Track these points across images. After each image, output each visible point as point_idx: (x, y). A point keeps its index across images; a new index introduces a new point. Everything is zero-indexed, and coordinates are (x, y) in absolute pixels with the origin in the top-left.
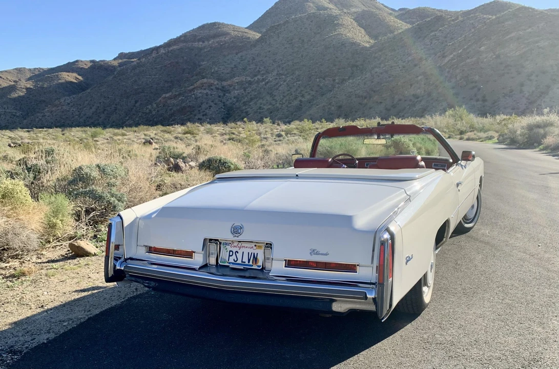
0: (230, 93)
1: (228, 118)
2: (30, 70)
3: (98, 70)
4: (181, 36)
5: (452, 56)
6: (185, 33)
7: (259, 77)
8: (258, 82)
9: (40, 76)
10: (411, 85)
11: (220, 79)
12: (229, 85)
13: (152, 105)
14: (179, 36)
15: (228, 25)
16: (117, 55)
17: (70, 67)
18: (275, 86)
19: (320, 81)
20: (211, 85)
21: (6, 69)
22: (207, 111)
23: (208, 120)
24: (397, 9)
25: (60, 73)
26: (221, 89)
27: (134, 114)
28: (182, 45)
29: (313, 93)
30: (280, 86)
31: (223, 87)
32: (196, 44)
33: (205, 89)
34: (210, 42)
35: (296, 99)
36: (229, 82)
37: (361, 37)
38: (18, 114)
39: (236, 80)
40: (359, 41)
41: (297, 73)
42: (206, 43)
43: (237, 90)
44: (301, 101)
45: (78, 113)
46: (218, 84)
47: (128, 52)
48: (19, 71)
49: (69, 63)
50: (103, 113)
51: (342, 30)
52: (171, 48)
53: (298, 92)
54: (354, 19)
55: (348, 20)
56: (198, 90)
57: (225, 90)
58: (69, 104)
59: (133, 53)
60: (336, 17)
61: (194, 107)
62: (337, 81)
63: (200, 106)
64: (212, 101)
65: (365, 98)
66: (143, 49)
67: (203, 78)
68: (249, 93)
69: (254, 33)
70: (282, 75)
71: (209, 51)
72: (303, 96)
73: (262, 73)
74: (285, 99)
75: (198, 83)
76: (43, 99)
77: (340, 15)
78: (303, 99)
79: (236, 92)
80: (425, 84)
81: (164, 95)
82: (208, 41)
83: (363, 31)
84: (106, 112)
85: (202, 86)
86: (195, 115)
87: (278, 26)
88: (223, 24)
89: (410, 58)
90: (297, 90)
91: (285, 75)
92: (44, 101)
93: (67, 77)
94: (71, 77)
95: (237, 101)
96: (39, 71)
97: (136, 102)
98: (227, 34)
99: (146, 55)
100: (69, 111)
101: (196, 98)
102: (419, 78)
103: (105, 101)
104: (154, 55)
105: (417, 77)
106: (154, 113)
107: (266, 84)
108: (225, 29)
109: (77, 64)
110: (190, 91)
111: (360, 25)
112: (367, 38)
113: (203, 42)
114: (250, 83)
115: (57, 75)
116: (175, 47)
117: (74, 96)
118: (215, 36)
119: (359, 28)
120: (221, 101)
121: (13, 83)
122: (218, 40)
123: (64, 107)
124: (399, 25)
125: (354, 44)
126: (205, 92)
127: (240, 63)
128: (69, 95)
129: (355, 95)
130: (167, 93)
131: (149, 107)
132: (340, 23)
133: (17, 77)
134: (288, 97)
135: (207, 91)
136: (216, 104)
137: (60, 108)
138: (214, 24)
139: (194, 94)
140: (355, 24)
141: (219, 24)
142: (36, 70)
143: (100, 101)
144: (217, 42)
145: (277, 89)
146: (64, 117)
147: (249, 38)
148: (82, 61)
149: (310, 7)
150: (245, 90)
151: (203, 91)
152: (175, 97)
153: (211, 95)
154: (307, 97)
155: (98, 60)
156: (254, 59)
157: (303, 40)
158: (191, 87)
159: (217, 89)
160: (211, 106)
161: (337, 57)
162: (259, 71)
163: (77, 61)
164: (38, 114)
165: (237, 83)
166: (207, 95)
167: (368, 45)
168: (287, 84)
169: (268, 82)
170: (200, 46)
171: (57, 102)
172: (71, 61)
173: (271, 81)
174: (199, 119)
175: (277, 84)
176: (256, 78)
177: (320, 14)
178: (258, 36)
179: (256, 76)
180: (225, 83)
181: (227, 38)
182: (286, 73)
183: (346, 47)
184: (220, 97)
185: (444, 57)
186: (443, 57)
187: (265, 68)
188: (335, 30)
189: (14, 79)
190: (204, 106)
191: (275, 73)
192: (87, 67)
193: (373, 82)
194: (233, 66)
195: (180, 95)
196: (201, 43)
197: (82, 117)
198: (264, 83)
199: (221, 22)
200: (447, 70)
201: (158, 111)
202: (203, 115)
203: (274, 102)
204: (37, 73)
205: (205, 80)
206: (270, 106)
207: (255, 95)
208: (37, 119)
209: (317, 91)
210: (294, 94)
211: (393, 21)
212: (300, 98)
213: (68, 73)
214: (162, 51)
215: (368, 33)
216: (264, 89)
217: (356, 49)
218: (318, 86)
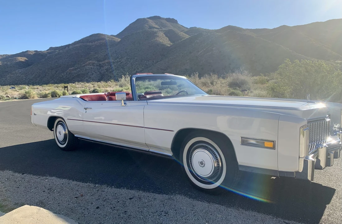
0: (103, 67)
1: (101, 79)
2: (1, 55)
3: (38, 56)
4: (81, 40)
5: (201, 51)
6: (83, 38)
7: (118, 60)
8: (117, 62)
9: (7, 58)
11: (99, 61)
12: (103, 64)
13: (64, 73)
14: (80, 39)
15: (105, 35)
16: (49, 48)
17: (22, 54)
18: (125, 64)
19: (146, 62)
20: (93, 64)
22: (91, 76)
24: (189, 28)
25: (17, 57)
27: (54, 78)
28: (81, 44)
29: (143, 68)
30: (128, 64)
31: (100, 65)
32: (88, 44)
33: (91, 66)
34: (95, 43)
36: (103, 62)
37: (165, 41)
39: (106, 61)
40: (165, 44)
41: (136, 58)
42: (93, 43)
43: (107, 66)
45: (25, 78)
46: (97, 63)
47: (54, 47)
50: (39, 77)
51: (158, 39)
52: (76, 46)
53: (136, 67)
54: (164, 33)
55: (161, 34)
56: (87, 66)
57: (100, 66)
58: (20, 73)
59: (57, 47)
60: (156, 33)
61: (84, 74)
62: (154, 62)
63: (88, 74)
64: (94, 71)
65: (165, 70)
66: (63, 45)
68: (112, 68)
69: (118, 39)
71: (95, 47)
72: (138, 69)
73: (119, 58)
74: (129, 70)
75: (87, 63)
76: (7, 70)
77: (158, 31)
78: (138, 70)
79: (106, 67)
81: (70, 69)
83: (168, 39)
84: (40, 77)
85: (89, 64)
86: (85, 78)
87: (128, 36)
88: (102, 34)
89: (185, 52)
90: (135, 66)
91: (130, 59)
92: (7, 72)
93: (21, 59)
94: (22, 59)
95: (107, 71)
96: (6, 56)
97: (56, 72)
98: (104, 39)
99: (62, 49)
100: (20, 76)
101: (86, 70)
103: (40, 71)
104: (67, 49)
106: (64, 77)
108: (103, 37)
109: (27, 52)
110: (83, 66)
111: (167, 36)
112: (169, 42)
113: (92, 43)
114: (113, 63)
115: (15, 58)
116: (78, 45)
117: (23, 69)
118: (98, 40)
119: (166, 37)
120: (99, 71)
122: (99, 42)
123: (18, 75)
124: (185, 36)
125: (163, 45)
126: (91, 67)
128: (21, 69)
129: (161, 69)
130: (71, 68)
131: (63, 74)
132: (157, 35)
134: (131, 69)
135: (92, 67)
136: (96, 73)
137: (15, 75)
138: (98, 34)
139: (85, 68)
140: (164, 35)
141: (100, 34)
142: (4, 55)
143: (37, 71)
144: (99, 43)
145: (126, 66)
146: (17, 80)
147: (115, 41)
148: (30, 51)
149: (146, 26)
150: (111, 66)
151: (89, 66)
152: (76, 69)
153: (94, 68)
154: (140, 69)
155: (38, 51)
156: (116, 51)
157: (140, 43)
158: (84, 65)
159: (97, 65)
160: (93, 74)
161: (155, 51)
162: (118, 57)
163: (27, 51)
164: (3, 78)
165: (107, 62)
166: (91, 69)
167: (169, 46)
168: (131, 63)
169: (122, 63)
170: (90, 45)
171: (14, 72)
172: (24, 51)
173: (124, 62)
174: (86, 80)
175: (126, 63)
176: (116, 60)
177: (148, 31)
178: (119, 40)
179: (116, 59)
180: (101, 63)
181: (104, 41)
183: (159, 46)
184: (98, 69)
187: (121, 55)
188: (155, 39)
190: (89, 74)
191: (125, 58)
192: (32, 54)
193: (168, 63)
194: (105, 55)
195: (78, 68)
196: (91, 43)
197: (27, 80)
198: (120, 63)
199: (101, 33)
200: (199, 58)
201: (66, 76)
202: (89, 78)
205: (91, 61)
207: (116, 68)
208: (2, 81)
209: (145, 67)
210: (134, 68)
211: (182, 34)
213: (21, 57)
214: (71, 47)
215: (170, 40)
216: (120, 65)
217: (164, 48)
218: (146, 64)
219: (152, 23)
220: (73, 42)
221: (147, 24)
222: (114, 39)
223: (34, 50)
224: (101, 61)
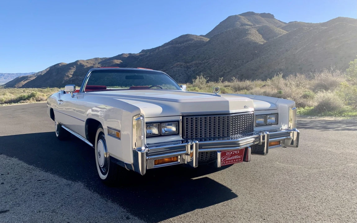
0: (190, 69)
2: (101, 59)
3: (131, 58)
4: (170, 42)
5: (300, 49)
6: (172, 40)
8: (204, 63)
9: (106, 61)
10: (279, 64)
11: (185, 62)
14: (169, 41)
15: (193, 35)
16: (141, 51)
17: (118, 57)
19: (235, 62)
20: (181, 65)
21: (90, 59)
22: (178, 78)
24: (287, 23)
25: (114, 60)
26: (186, 67)
28: (170, 46)
29: (231, 68)
30: (215, 65)
31: (187, 66)
32: (177, 45)
34: (184, 44)
35: (222, 71)
36: (191, 64)
37: (259, 39)
38: (93, 79)
39: (194, 62)
40: (257, 42)
41: (224, 58)
42: (182, 44)
43: (194, 67)
44: (224, 72)
46: (185, 65)
47: (146, 49)
48: (96, 59)
49: (119, 55)
51: (249, 36)
52: (165, 47)
54: (257, 30)
55: (254, 31)
56: (174, 68)
57: (188, 68)
59: (148, 50)
60: (248, 30)
62: (244, 62)
63: (175, 76)
64: (181, 73)
65: (256, 70)
66: (154, 48)
67: (178, 62)
68: (199, 69)
69: (206, 39)
70: (217, 59)
71: (183, 48)
72: (226, 70)
73: (207, 59)
75: (175, 65)
77: (250, 28)
80: (286, 63)
82: (183, 43)
83: (261, 36)
85: (177, 65)
87: (217, 35)
88: (191, 35)
89: (281, 50)
90: (223, 67)
91: (218, 60)
93: (117, 62)
94: (118, 62)
95: (193, 73)
98: (192, 40)
99: (153, 51)
102: (283, 60)
104: (157, 51)
105: (282, 60)
107: (208, 64)
108: (191, 37)
110: (171, 68)
111: (260, 33)
112: (263, 40)
113: (181, 44)
114: (201, 64)
115: (112, 61)
116: (167, 47)
118: (187, 41)
119: (259, 35)
120: (186, 73)
121: (92, 65)
124: (281, 32)
125: (255, 43)
126: (178, 68)
127: (196, 54)
129: (251, 69)
132: (249, 32)
133: (95, 62)
135: (179, 68)
136: (183, 74)
138: (187, 35)
139: (173, 70)
140: (257, 32)
141: (189, 35)
142: (104, 59)
144: (187, 44)
145: (213, 66)
147: (204, 41)
148: (125, 54)
149: (237, 24)
150: (198, 68)
151: (177, 68)
153: (181, 70)
154: (228, 70)
155: (132, 53)
156: (204, 52)
157: (230, 42)
158: (172, 67)
159: (184, 67)
161: (245, 50)
162: (206, 58)
163: (123, 54)
165: (194, 64)
166: (179, 70)
167: (262, 43)
168: (219, 64)
169: (209, 63)
172: (120, 54)
173: (211, 63)
175: (213, 64)
176: (204, 61)
178: (208, 39)
179: (204, 60)
180: (188, 64)
181: (192, 42)
182: (218, 58)
183: (250, 45)
184: (185, 71)
185: (296, 49)
186: (296, 50)
187: (209, 56)
188: (246, 37)
189: (93, 63)
190: (177, 76)
191: (213, 59)
192: (126, 57)
193: (260, 62)
194: (193, 56)
195: (166, 70)
196: (180, 45)
197: (121, 81)
198: (207, 64)
200: (297, 56)
203: (211, 73)
204: (104, 60)
205: (179, 63)
206: (208, 75)
207: (203, 70)
209: (233, 67)
210: (221, 69)
211: (278, 30)
212: (224, 71)
213: (117, 60)
214: (161, 49)
215: (263, 37)
216: (207, 67)
217: (256, 46)
218: (234, 64)
219: (244, 20)
220: (163, 44)
221: (240, 22)
222: (202, 39)
223: (128, 53)
224: (188, 62)
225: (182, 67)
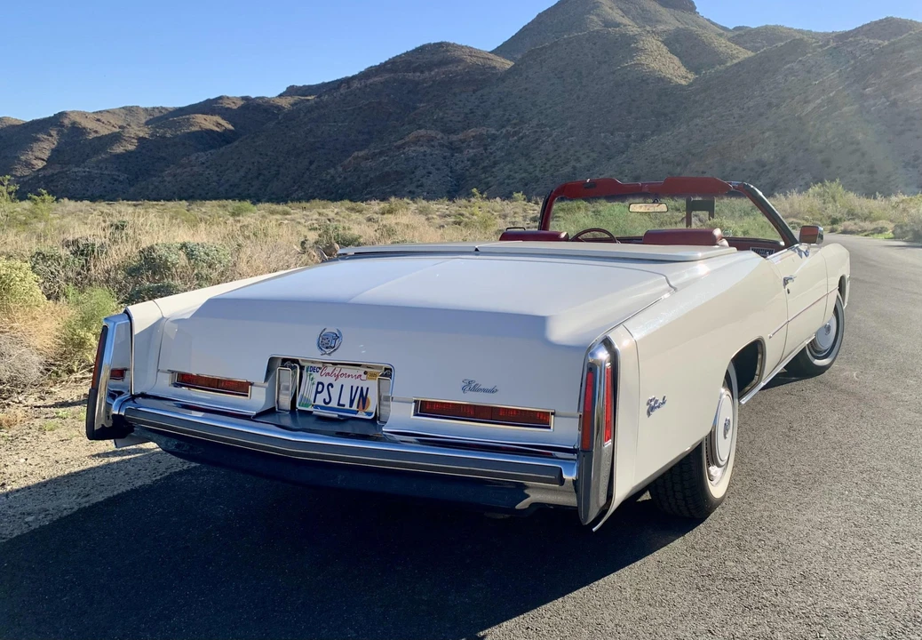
0: (461, 152)
1: (456, 191)
2: (146, 110)
3: (253, 112)
4: (388, 63)
5: (819, 101)
6: (394, 58)
7: (509, 128)
8: (508, 136)
9: (164, 119)
10: (753, 146)
11: (448, 131)
12: (460, 140)
13: (336, 169)
14: (383, 61)
15: (463, 47)
16: (285, 90)
17: (209, 107)
18: (533, 143)
19: (605, 137)
20: (431, 139)
21: (107, 108)
22: (424, 180)
23: (425, 194)
24: (731, 28)
25: (193, 116)
26: (447, 147)
27: (306, 182)
28: (387, 76)
29: (594, 155)
30: (543, 142)
31: (451, 143)
32: (410, 75)
33: (422, 146)
34: (433, 73)
35: (566, 164)
36: (461, 136)
37: (674, 70)
38: (121, 179)
39: (472, 132)
40: (670, 76)
41: (570, 123)
42: (427, 74)
43: (473, 148)
44: (574, 168)
45: (216, 178)
46: (442, 138)
47: (301, 85)
48: (130, 111)
49: (208, 100)
50: (258, 178)
51: (643, 59)
52: (371, 81)
53: (571, 152)
54: (662, 42)
55: (653, 44)
56: (409, 146)
57: (454, 148)
58: (203, 163)
59: (310, 87)
60: (634, 39)
61: (403, 173)
62: (633, 137)
63: (413, 173)
64: (433, 165)
65: (678, 165)
66: (327, 81)
67: (420, 128)
68: (491, 153)
69: (503, 60)
70: (546, 126)
71: (430, 87)
72: (578, 160)
73: (513, 122)
74: (549, 164)
75: (411, 136)
76: (163, 155)
77: (640, 35)
78: (578, 165)
79: (471, 151)
80: (776, 145)
81: (356, 153)
82: (430, 70)
83: (676, 60)
84: (261, 178)
85: (416, 142)
86: (404, 186)
87: (541, 49)
88: (454, 46)
89: (751, 104)
90: (568, 150)
91: (550, 127)
92: (165, 159)
93: (204, 122)
94: (208, 122)
95: (473, 165)
96: (160, 112)
97: (311, 163)
98: (459, 61)
99: (330, 90)
100: (202, 175)
101: (407, 160)
102: (767, 134)
103: (261, 160)
104: (343, 91)
105: (763, 133)
106: (338, 180)
107: (519, 140)
108: (458, 53)
109: (220, 101)
110: (399, 148)
111: (672, 51)
112: (683, 70)
113: (422, 72)
114: (494, 138)
115: (188, 119)
116: (376, 79)
117: (212, 151)
118: (440, 64)
119: (669, 55)
120: (447, 165)
121: (117, 130)
122: (444, 69)
123: (195, 169)
124: (734, 52)
125: (661, 79)
126: (422, 149)
127: (478, 106)
128: (204, 150)
129: (663, 159)
130: (361, 150)
131: (332, 171)
132: (639, 46)
133: (125, 120)
134: (553, 161)
135: (426, 149)
136: (438, 169)
137: (189, 169)
138: (441, 45)
139: (403, 153)
140: (664, 49)
141: (448, 44)
142: (156, 110)
143: (253, 160)
144: (444, 73)
145: (537, 148)
146: (193, 184)
147: (495, 67)
148: (228, 98)
149: (592, 21)
150: (486, 149)
151: (417, 148)
152: (374, 155)
153: (431, 155)
154: (585, 161)
155: (253, 96)
156: (501, 100)
157: (580, 73)
158: (400, 142)
159: (442, 145)
160: (430, 173)
161: (633, 100)
162: (509, 120)
163: (221, 98)
164: (154, 179)
165: (473, 137)
166: (425, 155)
167: (683, 82)
168: (553, 140)
169: (523, 137)
170: (416, 79)
171: (184, 161)
172: (212, 97)
173: (528, 136)
174: (410, 192)
175: (537, 140)
176: (504, 131)
177: (609, 33)
178: (509, 64)
179: (503, 127)
180: (454, 138)
181: (459, 67)
182: (552, 123)
183: (648, 84)
184: (445, 158)
185: (807, 102)
186: (805, 103)
187: (518, 114)
188: (632, 58)
189: (120, 124)
190: (418, 173)
191: (535, 122)
192: (235, 108)
193: (690, 140)
194: (467, 111)
195: (381, 153)
196: (418, 74)
197: (223, 185)
198: (516, 138)
199: (452, 42)
200: (812, 123)
201: (345, 178)
202: (418, 187)
203: (531, 169)
204: (157, 114)
205: (422, 132)
206: (524, 175)
207: (503, 157)
208: (151, 187)
209: (600, 153)
210: (563, 155)
211: (722, 45)
212: (573, 163)
213: (205, 116)
214: (356, 85)
215: (686, 64)
216: (517, 147)
217: (664, 88)
218: (603, 144)
219: (611, 11)
220: (363, 70)
221: (598, 15)
222: (489, 62)
223: (239, 95)
224: (454, 132)
225: (433, 146)
